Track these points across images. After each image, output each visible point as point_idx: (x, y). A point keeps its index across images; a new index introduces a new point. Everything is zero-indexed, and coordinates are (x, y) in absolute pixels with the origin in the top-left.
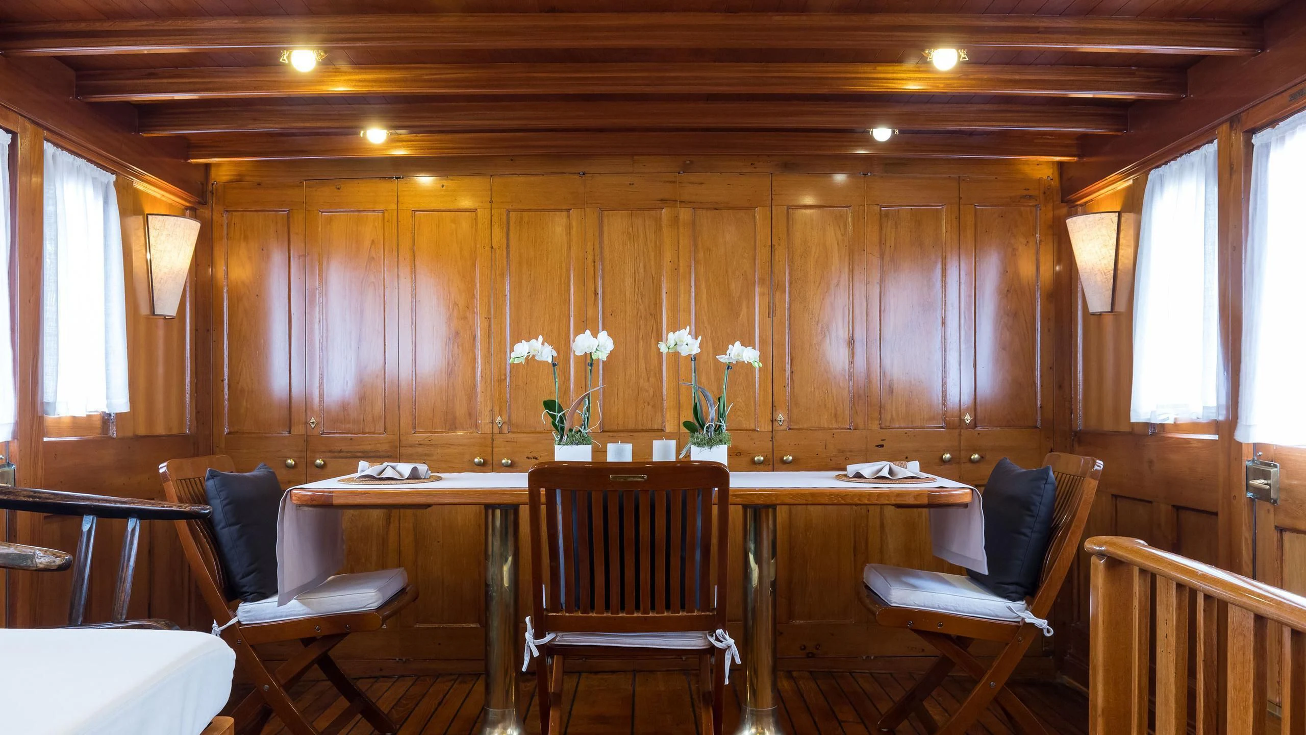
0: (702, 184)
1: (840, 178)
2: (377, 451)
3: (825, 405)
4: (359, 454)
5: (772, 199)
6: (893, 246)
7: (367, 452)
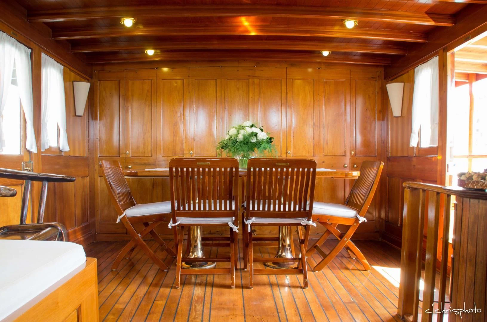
0: (262, 70)
1: (310, 70)
2: (149, 163)
3: (305, 148)
4: (143, 164)
5: (287, 76)
6: (328, 93)
7: (146, 163)
